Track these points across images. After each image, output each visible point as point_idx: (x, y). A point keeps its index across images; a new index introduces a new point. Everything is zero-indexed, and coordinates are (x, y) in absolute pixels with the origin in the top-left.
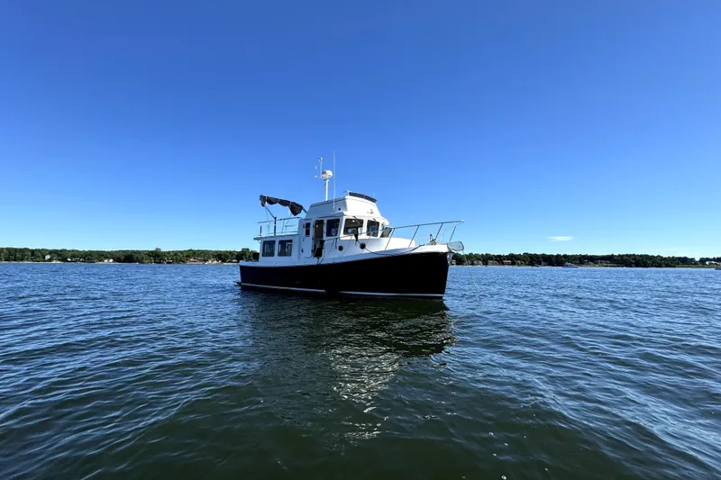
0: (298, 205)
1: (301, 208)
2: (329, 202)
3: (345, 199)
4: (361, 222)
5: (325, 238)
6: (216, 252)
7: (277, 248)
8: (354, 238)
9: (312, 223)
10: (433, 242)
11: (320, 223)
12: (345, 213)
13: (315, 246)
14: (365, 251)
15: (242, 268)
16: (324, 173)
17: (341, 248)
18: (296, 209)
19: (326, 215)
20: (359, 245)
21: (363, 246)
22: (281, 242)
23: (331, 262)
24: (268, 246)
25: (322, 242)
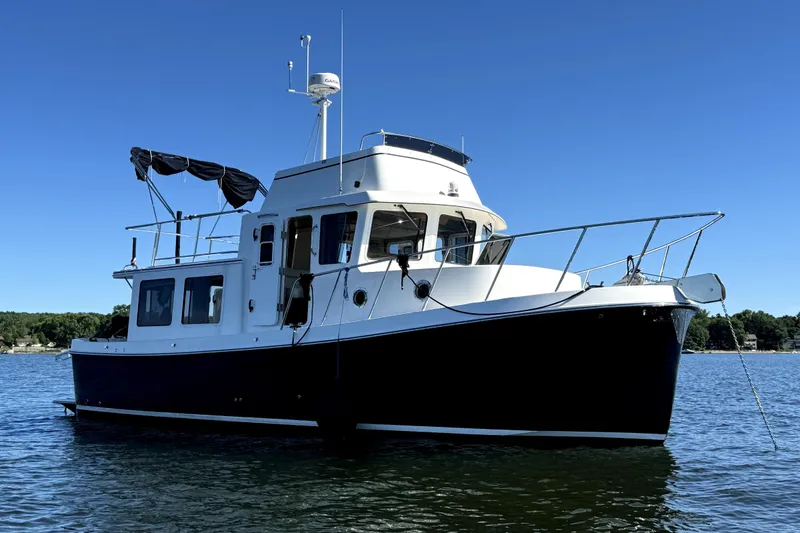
0: (244, 177)
1: (253, 185)
2: (331, 165)
3: (371, 155)
4: (422, 220)
5: (315, 266)
6: (41, 317)
7: (179, 299)
8: (395, 266)
9: (280, 227)
10: (633, 277)
11: (300, 225)
12: (373, 194)
13: (287, 291)
14: (429, 305)
15: (81, 362)
16: (316, 79)
17: (360, 298)
18: (238, 188)
19: (317, 202)
20: (410, 288)
21: (423, 291)
22: (190, 283)
23: (332, 337)
24: (155, 294)
25: (306, 280)
